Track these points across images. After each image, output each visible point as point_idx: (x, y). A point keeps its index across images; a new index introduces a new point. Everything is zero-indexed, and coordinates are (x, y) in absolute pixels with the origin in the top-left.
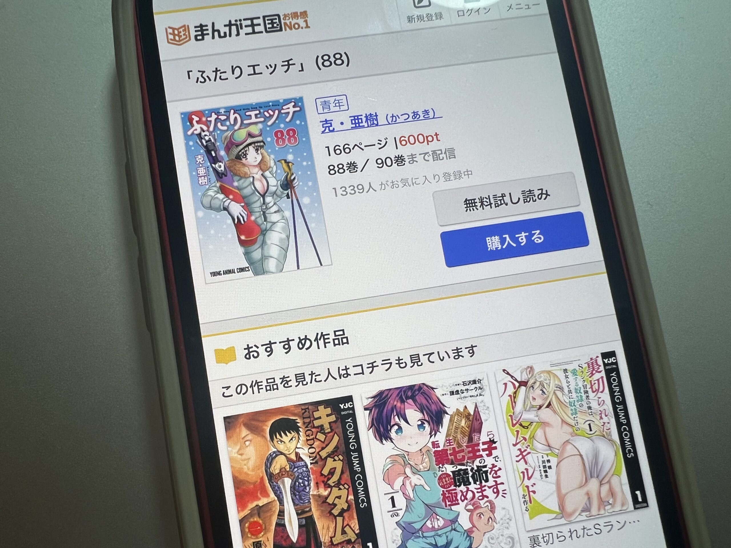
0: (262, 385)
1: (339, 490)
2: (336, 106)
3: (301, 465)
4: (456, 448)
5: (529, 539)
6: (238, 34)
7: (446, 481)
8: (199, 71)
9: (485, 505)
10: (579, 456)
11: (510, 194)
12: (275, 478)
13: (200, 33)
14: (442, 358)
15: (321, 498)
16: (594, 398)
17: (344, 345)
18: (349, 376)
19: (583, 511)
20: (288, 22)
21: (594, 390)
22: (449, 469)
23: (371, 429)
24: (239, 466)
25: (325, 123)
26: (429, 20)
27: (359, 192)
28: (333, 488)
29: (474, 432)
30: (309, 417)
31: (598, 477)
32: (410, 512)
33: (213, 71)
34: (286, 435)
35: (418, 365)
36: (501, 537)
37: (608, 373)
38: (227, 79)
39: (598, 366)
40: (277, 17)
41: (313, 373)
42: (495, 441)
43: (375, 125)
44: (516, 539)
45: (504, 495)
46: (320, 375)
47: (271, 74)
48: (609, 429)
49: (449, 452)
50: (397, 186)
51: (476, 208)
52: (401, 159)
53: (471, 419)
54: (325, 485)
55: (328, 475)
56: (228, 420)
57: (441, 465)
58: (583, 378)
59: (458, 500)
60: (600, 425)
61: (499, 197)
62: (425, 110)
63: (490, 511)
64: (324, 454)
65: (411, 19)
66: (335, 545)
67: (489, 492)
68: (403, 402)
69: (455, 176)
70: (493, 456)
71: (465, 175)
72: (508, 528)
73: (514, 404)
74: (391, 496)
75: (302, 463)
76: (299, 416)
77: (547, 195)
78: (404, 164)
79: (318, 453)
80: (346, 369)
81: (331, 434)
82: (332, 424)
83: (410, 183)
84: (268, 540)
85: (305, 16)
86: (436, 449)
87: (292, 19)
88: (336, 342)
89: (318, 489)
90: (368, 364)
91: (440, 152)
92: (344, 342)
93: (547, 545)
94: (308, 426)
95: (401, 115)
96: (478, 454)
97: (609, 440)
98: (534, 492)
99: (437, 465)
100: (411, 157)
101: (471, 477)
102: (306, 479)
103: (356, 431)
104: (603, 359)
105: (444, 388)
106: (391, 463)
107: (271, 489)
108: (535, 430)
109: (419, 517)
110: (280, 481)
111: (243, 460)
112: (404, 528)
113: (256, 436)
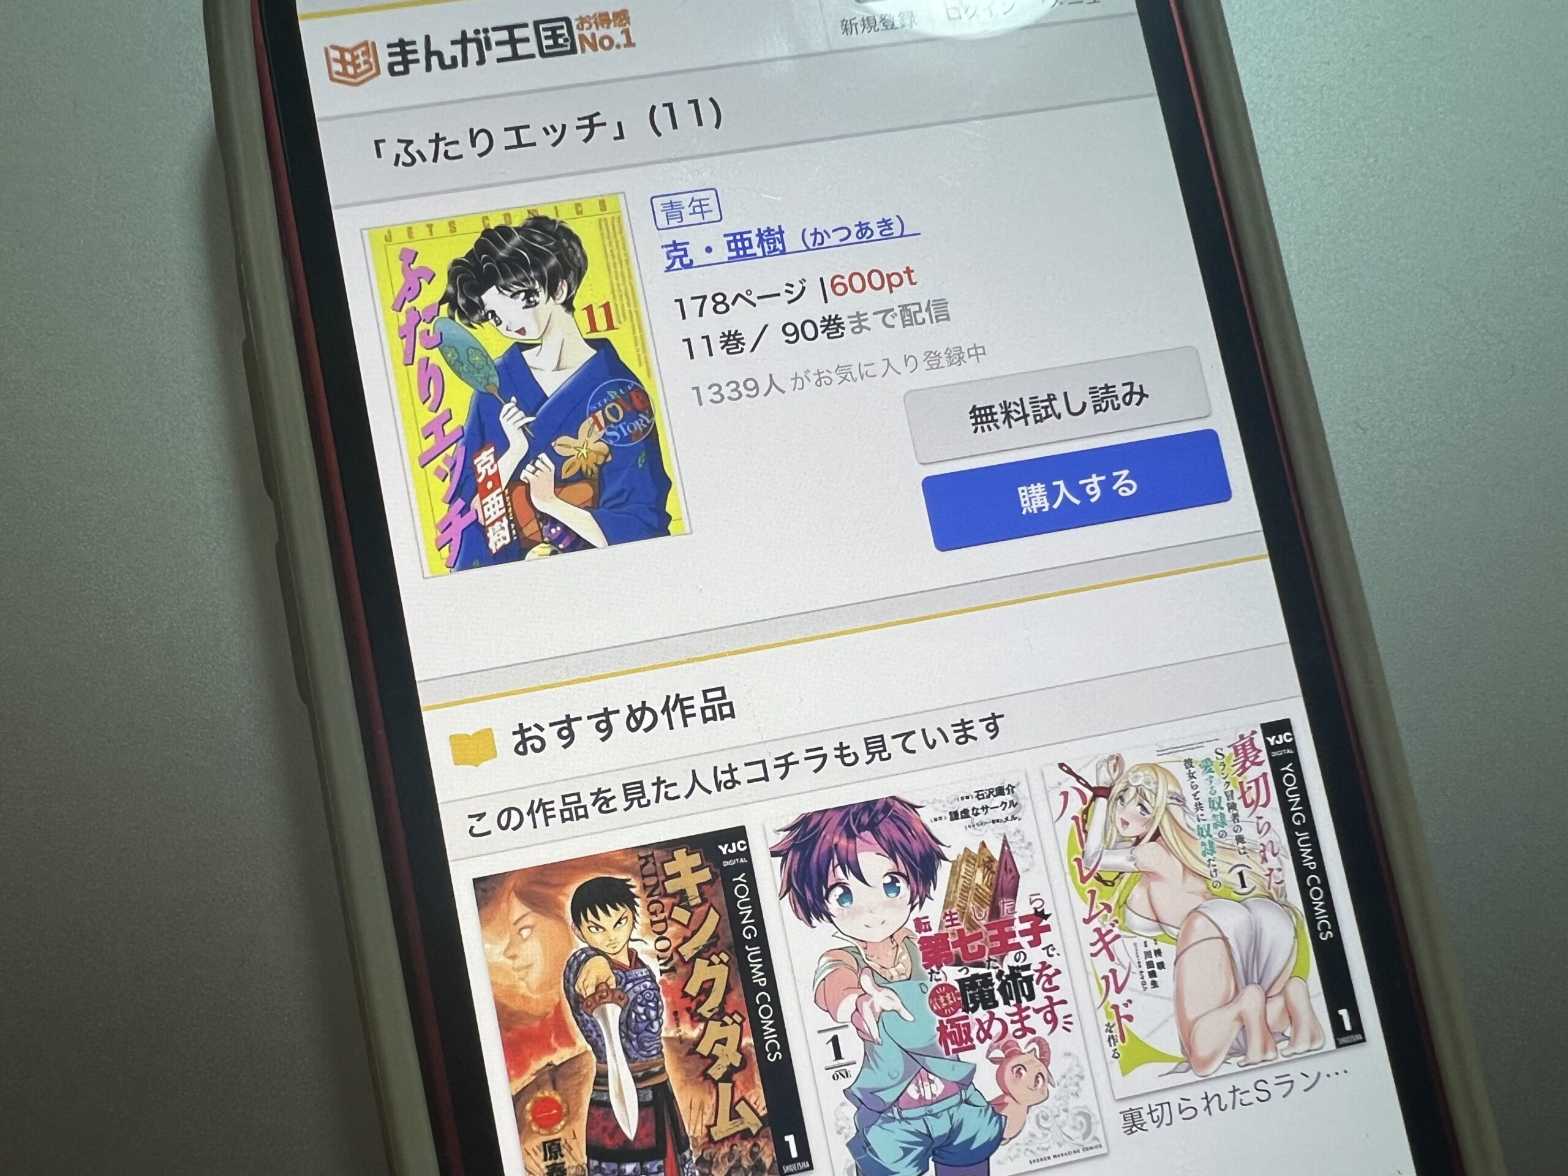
0: (553, 809)
1: (722, 1026)
2: (695, 213)
3: (640, 975)
4: (966, 931)
5: (1122, 1115)
6: (482, 61)
7: (946, 1001)
8: (400, 141)
9: (1030, 1048)
10: (1220, 941)
11: (1065, 394)
12: (588, 1007)
13: (399, 59)
14: (931, 743)
15: (684, 1044)
16: (1249, 819)
17: (726, 719)
18: (737, 785)
19: (1231, 1054)
20: (588, 34)
21: (1249, 802)
22: (952, 975)
23: (787, 896)
24: (507, 982)
25: (672, 248)
26: (887, 29)
27: (748, 396)
28: (710, 1022)
29: (1002, 896)
30: (656, 874)
31: (1260, 983)
32: (871, 1068)
33: (430, 141)
34: (607, 912)
35: (882, 759)
36: (1063, 1115)
37: (1277, 765)
38: (461, 157)
39: (1254, 753)
40: (564, 24)
41: (662, 779)
42: (1046, 913)
43: (778, 252)
44: (1096, 1118)
45: (1068, 1026)
46: (675, 784)
47: (554, 145)
48: (1282, 882)
49: (950, 940)
50: (828, 381)
51: (995, 425)
52: (835, 324)
53: (995, 869)
54: (692, 1018)
55: (699, 994)
56: (482, 885)
57: (934, 968)
58: (1225, 778)
59: (972, 1040)
60: (1262, 874)
61: (1042, 401)
62: (883, 219)
63: (1040, 1060)
64: (688, 951)
65: (849, 26)
66: (715, 1143)
67: (1035, 1021)
68: (851, 836)
69: (950, 357)
70: (1043, 945)
71: (970, 356)
72: (1077, 1095)
73: (1083, 835)
74: (831, 1034)
75: (641, 972)
76: (635, 874)
77: (1142, 395)
78: (842, 333)
79: (676, 949)
80: (731, 771)
81: (704, 908)
82: (704, 887)
83: (856, 375)
85: (625, 21)
86: (924, 934)
87: (597, 28)
88: (709, 713)
89: (678, 1026)
90: (777, 759)
91: (916, 308)
92: (725, 713)
93: (1158, 1127)
94: (656, 892)
95: (834, 231)
96: (1011, 941)
97: (1282, 906)
98: (1130, 1018)
99: (926, 968)
100: (856, 319)
101: (998, 990)
102: (651, 1004)
103: (755, 901)
104: (1265, 737)
105: (937, 805)
106: (830, 967)
107: (577, 1029)
108: (1129, 887)
109: (893, 1079)
110: (596, 1010)
111: (518, 970)
112: (862, 1103)
113: (543, 918)
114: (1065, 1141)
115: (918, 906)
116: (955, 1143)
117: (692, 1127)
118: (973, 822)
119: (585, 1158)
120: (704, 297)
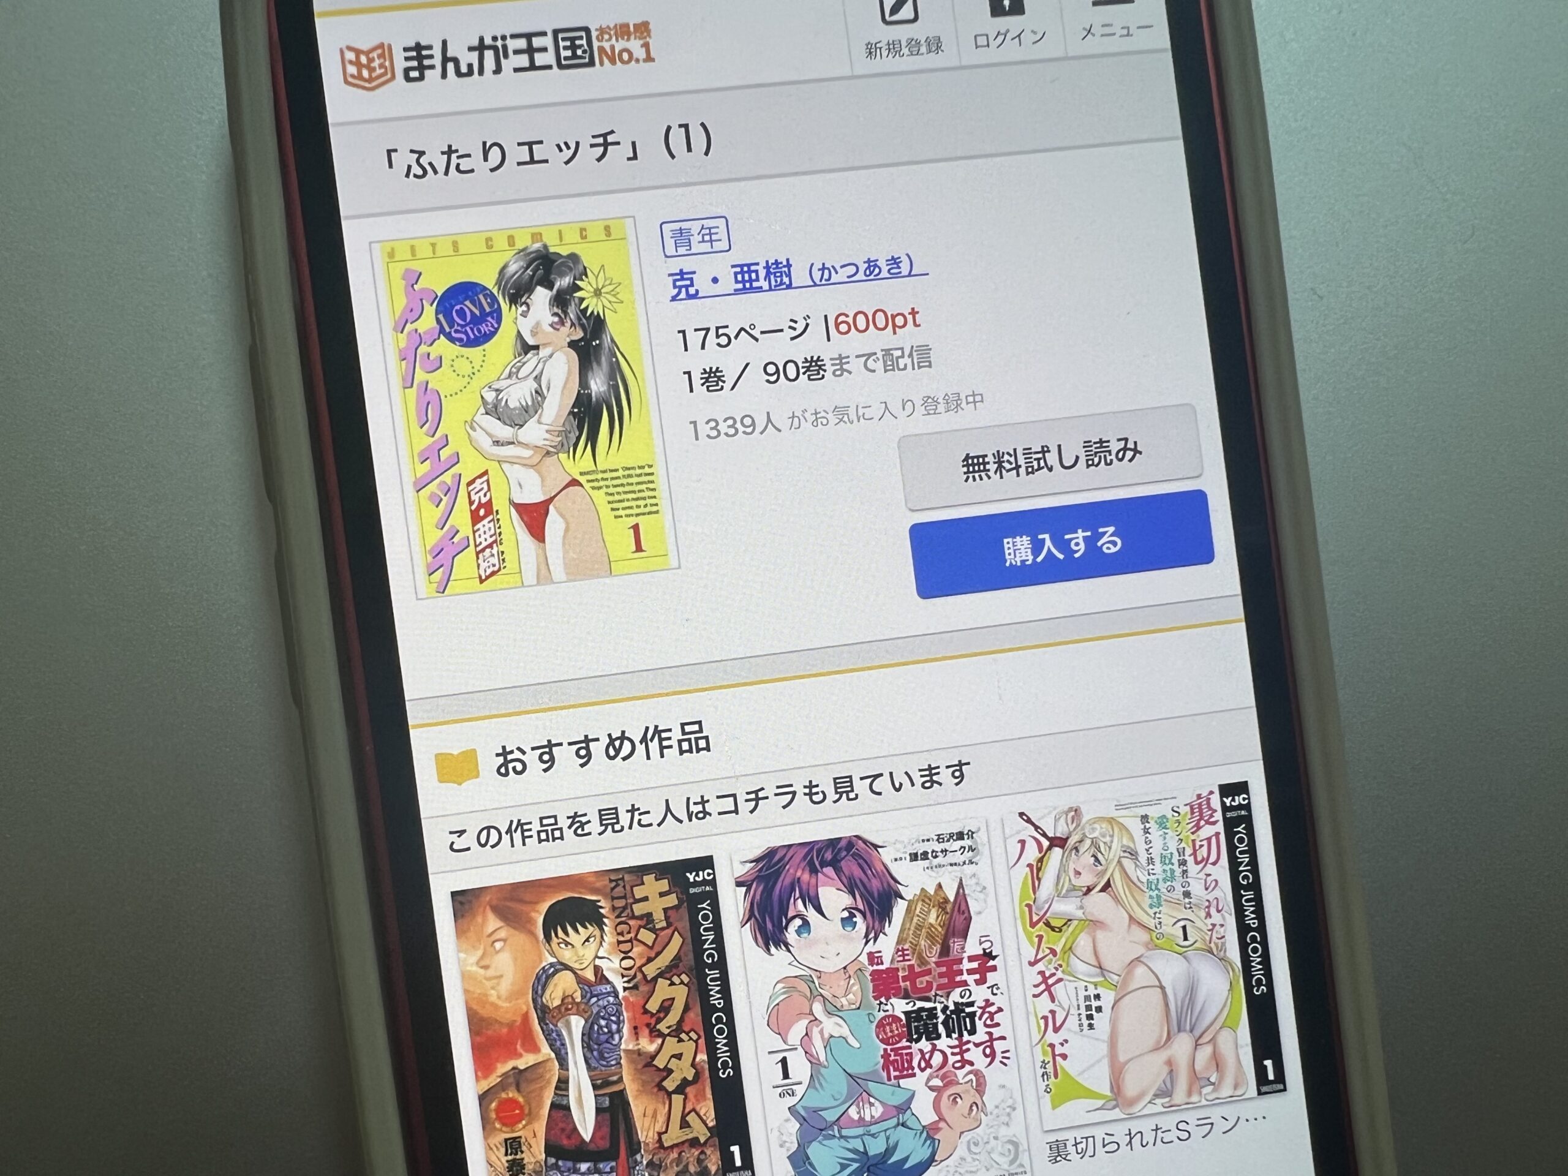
0: (530, 830)
1: (679, 1042)
2: (703, 241)
3: (604, 991)
4: (916, 966)
5: (1048, 1146)
6: (498, 70)
7: (892, 1031)
8: (412, 151)
9: (967, 1079)
10: (1159, 990)
11: (1059, 446)
12: (553, 1017)
13: (415, 63)
14: (897, 786)
15: (641, 1057)
16: (1199, 876)
17: (702, 752)
18: (708, 816)
19: (1156, 1096)
20: (607, 46)
21: (1199, 859)
22: (900, 1007)
23: (748, 924)
24: (479, 991)
25: (679, 277)
26: (912, 54)
27: (744, 432)
28: (668, 1038)
29: (954, 935)
30: (625, 897)
31: (1191, 1031)
32: (816, 1089)
33: (443, 153)
34: (577, 931)
35: (849, 799)
36: (993, 1142)
37: (1230, 825)
38: (472, 171)
39: (1210, 812)
40: (583, 34)
41: (636, 807)
42: (994, 954)
43: (784, 286)
44: (1024, 1145)
45: (1005, 1061)
46: (648, 812)
47: (567, 163)
48: (1223, 937)
49: (901, 974)
50: (825, 421)
51: (987, 475)
53: (949, 911)
54: (651, 1032)
55: (658, 1011)
56: (459, 898)
57: (883, 1000)
58: (1178, 835)
59: (913, 1069)
60: (1205, 928)
61: (1036, 453)
62: (893, 257)
63: (976, 1090)
64: (651, 970)
65: (873, 50)
66: (665, 1149)
67: (975, 1055)
68: (814, 871)
69: (947, 403)
70: (988, 984)
71: (968, 404)
72: (1007, 1124)
73: (1036, 883)
74: (780, 1056)
75: (605, 988)
76: (605, 896)
77: (1136, 451)
79: (640, 968)
80: (703, 802)
81: (669, 931)
82: (670, 913)
84: (535, 1136)
85: (645, 34)
86: (875, 967)
87: (617, 40)
88: (685, 746)
89: (637, 1039)
90: (748, 793)
92: (700, 746)
93: (1081, 1158)
94: (623, 912)
95: (842, 267)
96: (958, 979)
97: (1221, 960)
98: (1064, 1057)
99: (876, 1000)
101: (942, 1023)
102: (613, 1018)
103: (717, 928)
104: (1222, 796)
105: (898, 846)
106: (784, 993)
107: (542, 1037)
108: (1075, 936)
109: (835, 1100)
110: (561, 1020)
111: (488, 979)
112: (805, 1120)
113: (517, 933)
114: (992, 1166)
115: (872, 941)
116: (890, 1162)
117: (645, 1133)
118: (931, 863)
119: (544, 1155)
120: (708, 330)
